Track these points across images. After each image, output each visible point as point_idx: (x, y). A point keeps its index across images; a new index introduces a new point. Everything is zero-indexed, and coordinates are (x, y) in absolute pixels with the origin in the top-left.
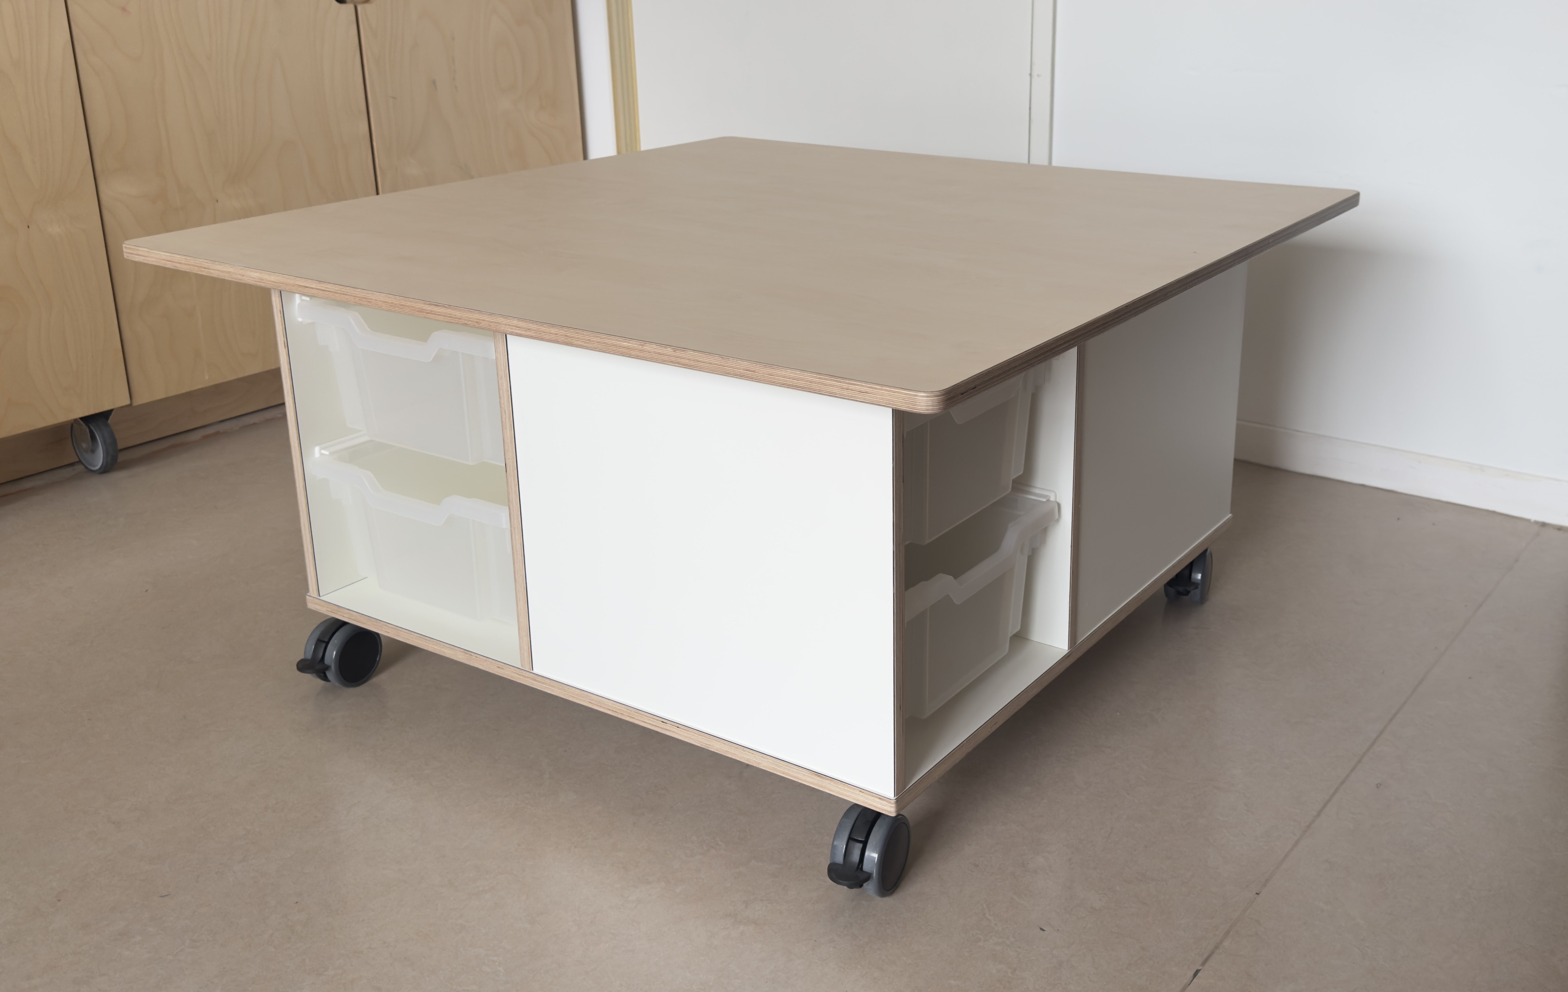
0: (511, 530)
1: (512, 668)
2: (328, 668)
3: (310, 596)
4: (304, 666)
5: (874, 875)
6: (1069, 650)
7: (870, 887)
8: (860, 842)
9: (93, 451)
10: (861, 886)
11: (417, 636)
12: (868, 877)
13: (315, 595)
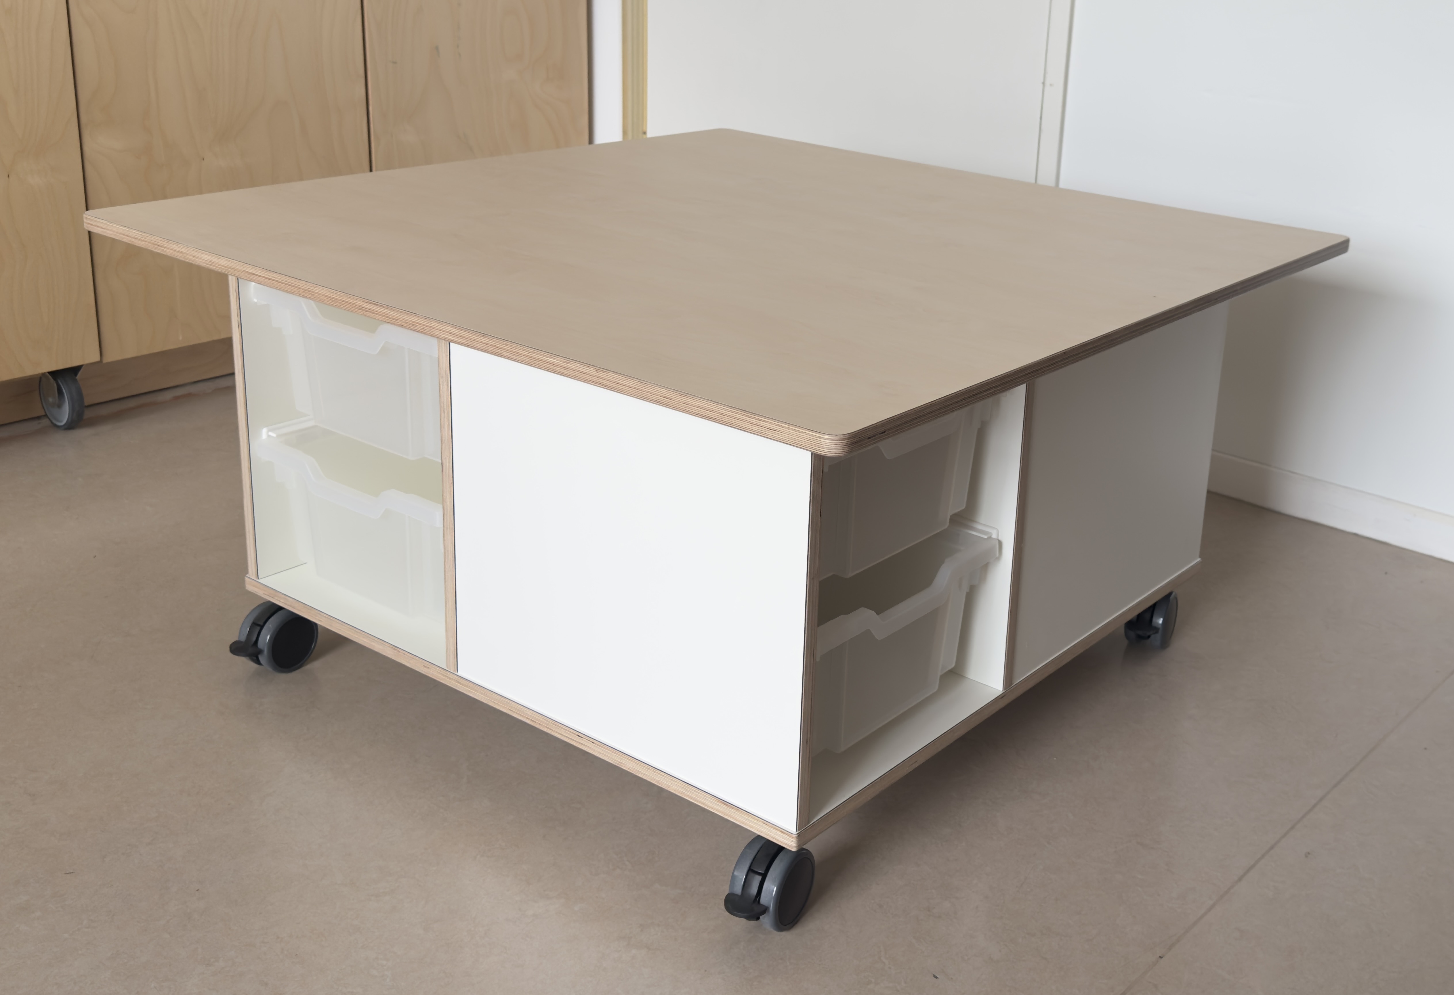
0: (444, 530)
1: (437, 668)
2: (260, 652)
3: (249, 578)
4: (237, 649)
5: (771, 908)
6: (1004, 691)
7: (766, 920)
8: (759, 874)
9: (60, 406)
10: (758, 919)
11: (349, 628)
12: (765, 910)
13: (254, 577)
